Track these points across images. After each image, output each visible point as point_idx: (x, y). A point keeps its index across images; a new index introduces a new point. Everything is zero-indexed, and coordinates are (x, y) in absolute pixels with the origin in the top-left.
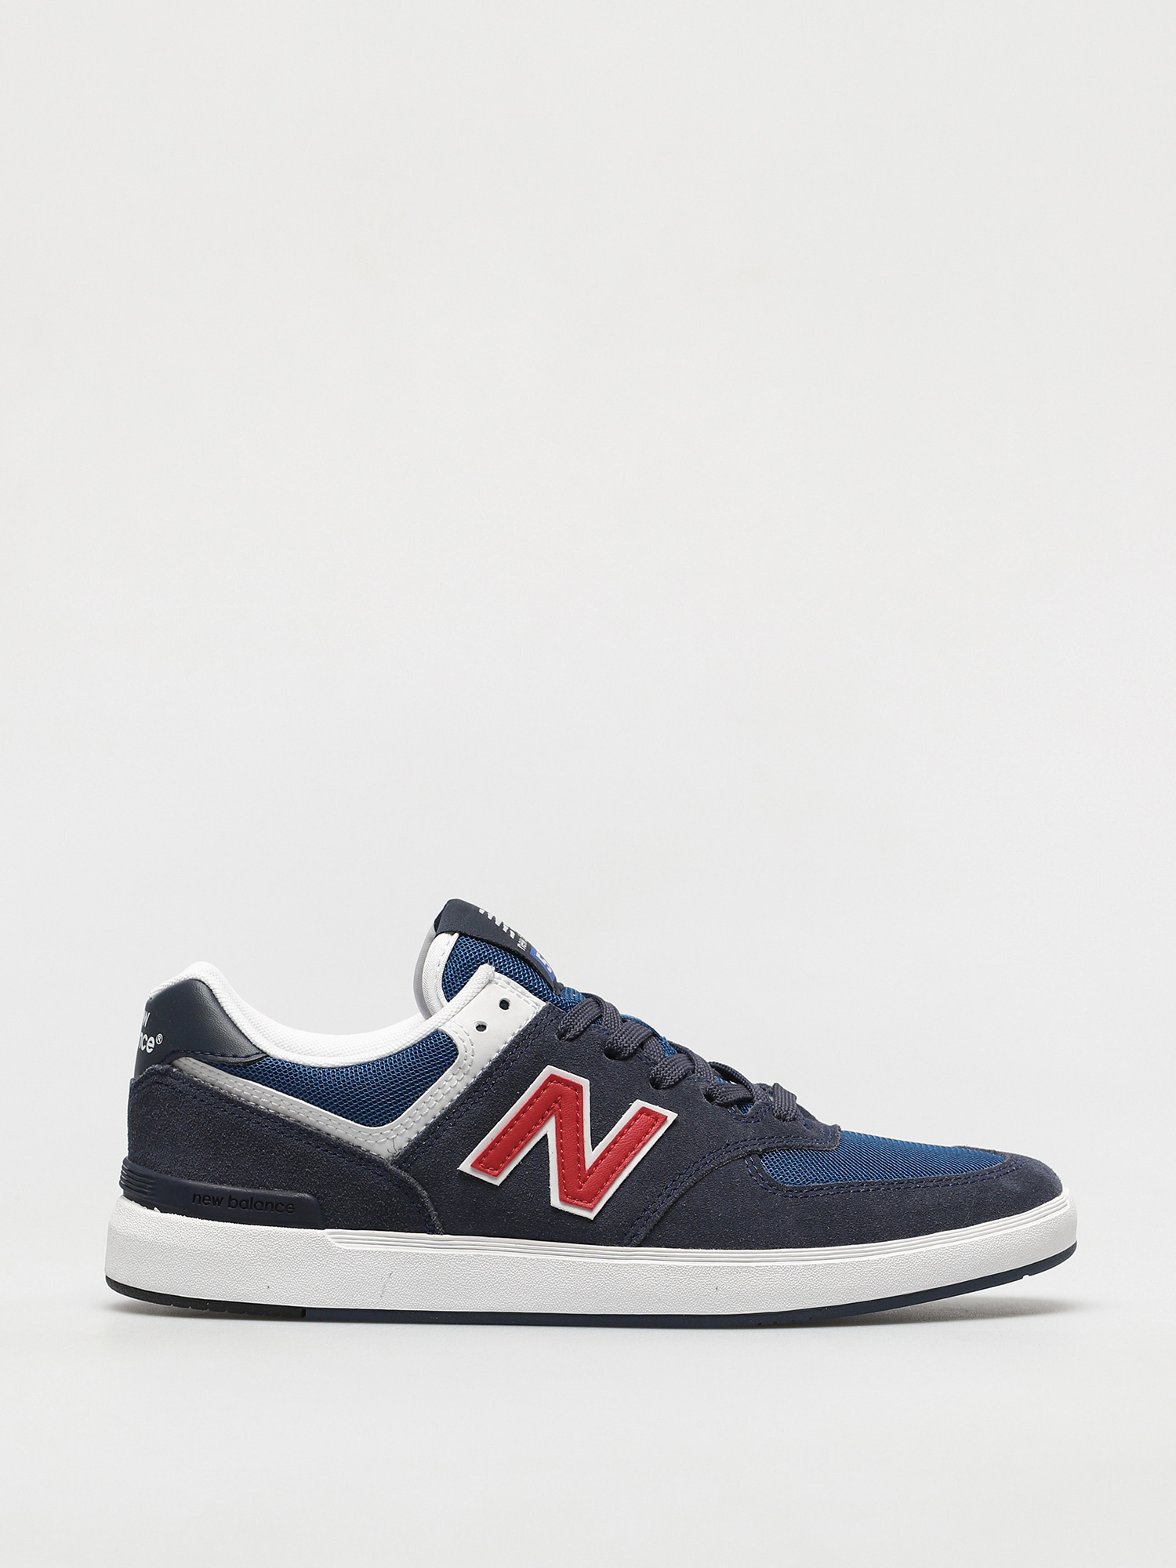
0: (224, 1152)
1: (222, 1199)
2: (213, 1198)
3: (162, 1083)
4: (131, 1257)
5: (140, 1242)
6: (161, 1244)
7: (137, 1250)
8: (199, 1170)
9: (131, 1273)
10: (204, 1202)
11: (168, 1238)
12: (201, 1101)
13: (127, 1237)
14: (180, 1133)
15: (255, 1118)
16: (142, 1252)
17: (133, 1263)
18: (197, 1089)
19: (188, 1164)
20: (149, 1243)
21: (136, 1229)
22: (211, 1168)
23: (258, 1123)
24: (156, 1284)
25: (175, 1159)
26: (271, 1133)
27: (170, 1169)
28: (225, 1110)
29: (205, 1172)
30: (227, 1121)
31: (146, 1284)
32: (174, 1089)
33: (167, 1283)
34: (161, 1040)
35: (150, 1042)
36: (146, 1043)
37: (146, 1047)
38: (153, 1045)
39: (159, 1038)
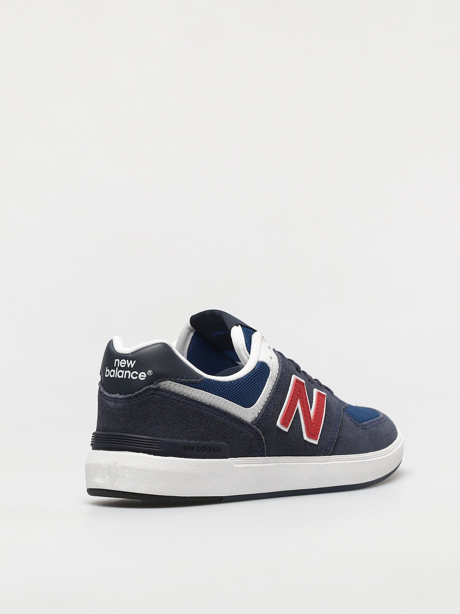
0: (192, 425)
1: (194, 447)
2: (191, 447)
3: (155, 394)
4: (150, 480)
5: (157, 472)
6: (169, 471)
7: (154, 476)
8: (180, 434)
9: (150, 488)
10: (187, 450)
11: (172, 468)
12: (178, 401)
13: (146, 470)
14: (168, 417)
15: (204, 408)
16: (157, 476)
17: (151, 483)
18: (175, 396)
19: (175, 432)
20: (162, 472)
21: (152, 466)
22: (186, 433)
23: (205, 410)
24: (166, 491)
25: (167, 430)
26: (211, 414)
27: (164, 436)
28: (190, 405)
29: (183, 435)
30: (193, 410)
31: (160, 492)
32: (163, 396)
33: (172, 490)
34: (151, 373)
35: (142, 375)
36: (138, 375)
37: (138, 377)
38: (145, 376)
39: (150, 372)
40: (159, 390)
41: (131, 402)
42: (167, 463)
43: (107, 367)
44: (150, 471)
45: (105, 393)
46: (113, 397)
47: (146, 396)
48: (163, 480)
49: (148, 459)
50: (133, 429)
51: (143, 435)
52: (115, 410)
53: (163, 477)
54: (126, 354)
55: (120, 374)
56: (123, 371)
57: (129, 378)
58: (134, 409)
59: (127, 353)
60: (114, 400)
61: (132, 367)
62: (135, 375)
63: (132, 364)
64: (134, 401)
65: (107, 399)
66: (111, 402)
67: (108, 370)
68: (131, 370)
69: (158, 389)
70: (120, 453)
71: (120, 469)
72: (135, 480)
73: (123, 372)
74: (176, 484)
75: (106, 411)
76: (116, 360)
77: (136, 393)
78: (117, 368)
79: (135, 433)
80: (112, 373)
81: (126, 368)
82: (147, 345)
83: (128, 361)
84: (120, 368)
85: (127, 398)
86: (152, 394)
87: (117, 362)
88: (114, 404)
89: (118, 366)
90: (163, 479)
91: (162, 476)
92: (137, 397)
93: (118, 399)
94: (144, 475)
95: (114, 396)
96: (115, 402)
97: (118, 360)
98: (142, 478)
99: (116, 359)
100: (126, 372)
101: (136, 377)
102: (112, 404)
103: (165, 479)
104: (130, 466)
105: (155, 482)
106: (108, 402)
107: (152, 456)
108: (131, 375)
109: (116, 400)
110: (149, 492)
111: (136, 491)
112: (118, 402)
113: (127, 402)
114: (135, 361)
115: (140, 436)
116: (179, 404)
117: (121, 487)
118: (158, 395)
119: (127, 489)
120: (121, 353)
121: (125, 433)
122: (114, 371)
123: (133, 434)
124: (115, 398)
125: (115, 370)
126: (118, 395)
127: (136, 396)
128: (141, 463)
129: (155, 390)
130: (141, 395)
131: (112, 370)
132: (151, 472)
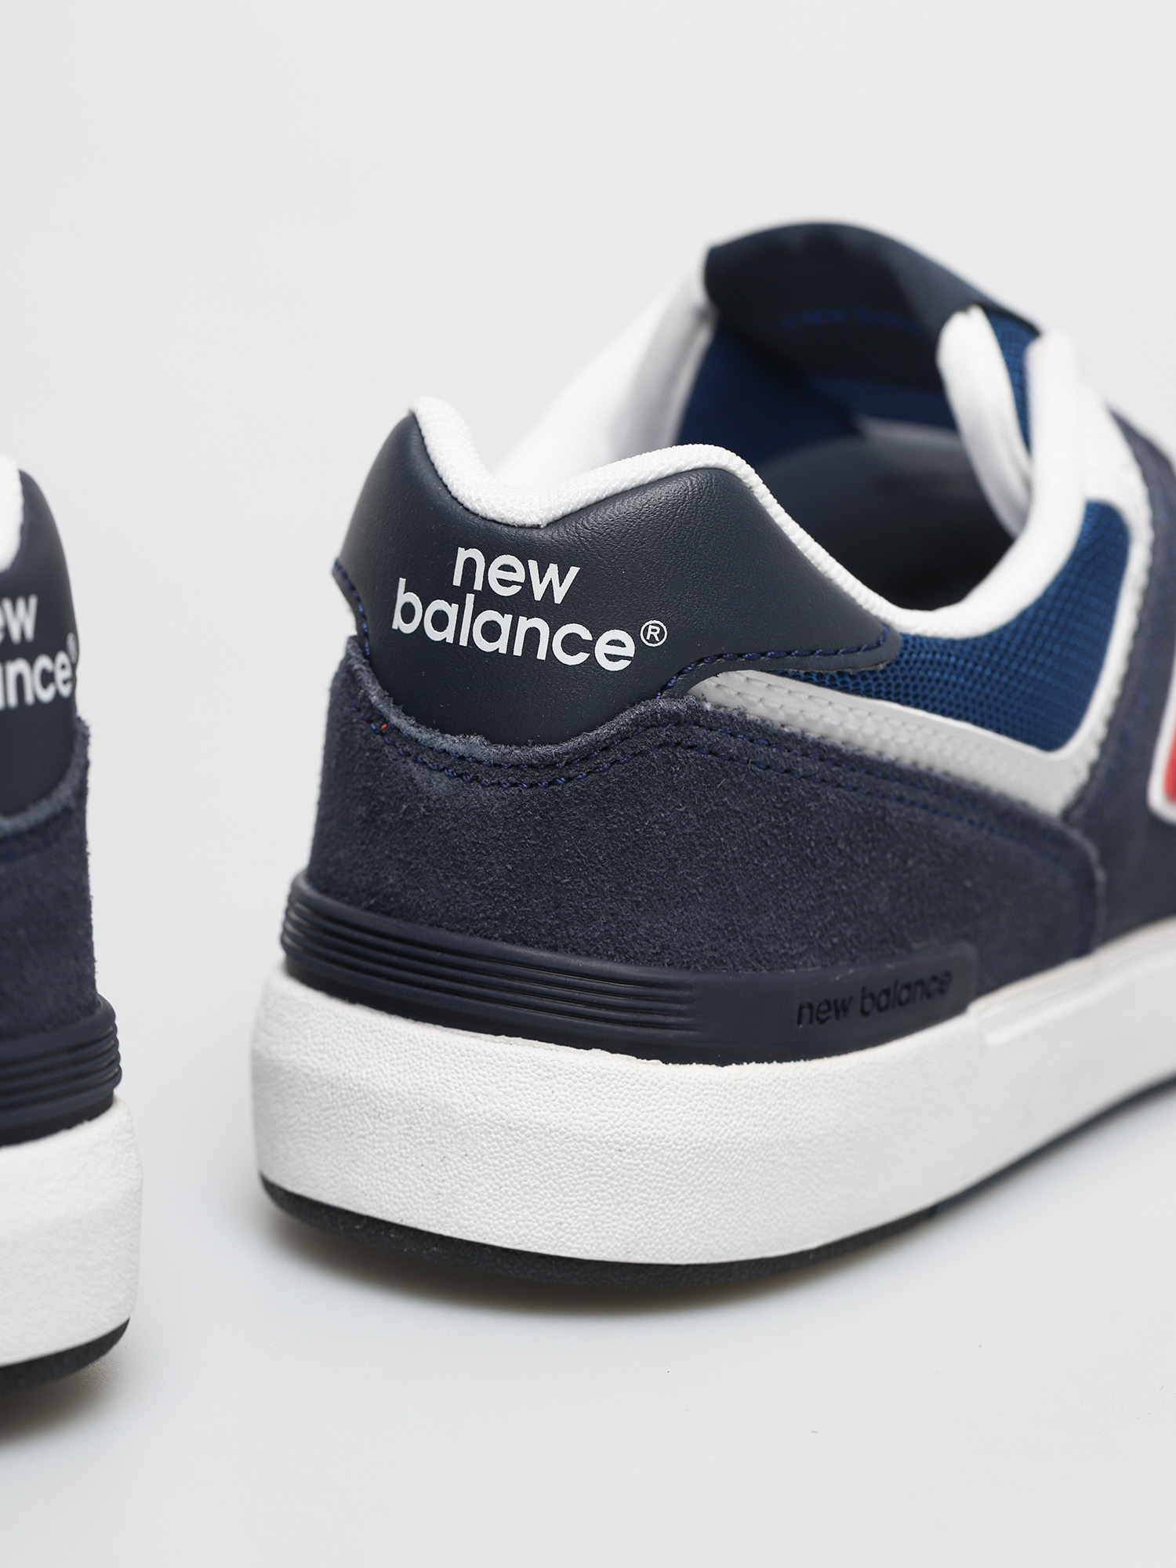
0: (840, 884)
1: (850, 1000)
2: (835, 1002)
4: (644, 1191)
5: (680, 1151)
6: (739, 1143)
7: (669, 1173)
8: (790, 941)
9: (642, 1231)
10: (818, 1019)
11: (755, 1126)
12: (787, 771)
13: (628, 1145)
14: (735, 861)
15: (896, 788)
16: (682, 1174)
17: (650, 1207)
18: (769, 745)
19: (765, 933)
20: (707, 1150)
21: (656, 1121)
22: (815, 932)
23: (900, 799)
24: (717, 1242)
25: (727, 926)
26: (921, 816)
27: (716, 955)
28: (839, 786)
29: (803, 944)
30: (848, 811)
31: (689, 1248)
32: (715, 754)
33: (745, 1233)
34: (661, 636)
35: (611, 643)
36: (589, 647)
37: (592, 657)
38: (630, 650)
39: (653, 628)
40: (696, 723)
41: (550, 784)
42: (729, 1101)
43: (402, 581)
44: (646, 1149)
45: (394, 720)
46: (444, 751)
47: (634, 755)
48: (709, 1190)
49: (637, 1086)
50: (558, 926)
51: (611, 958)
52: (456, 820)
53: (711, 1173)
54: (523, 527)
55: (491, 631)
56: (509, 617)
57: (542, 655)
58: (565, 824)
59: (531, 519)
60: (451, 765)
61: (558, 599)
62: (572, 644)
63: (555, 582)
64: (569, 779)
65: (409, 755)
66: (437, 775)
67: (414, 599)
68: (555, 615)
69: (697, 717)
70: (482, 1043)
71: (487, 1133)
72: (565, 1195)
73: (505, 622)
74: (767, 1198)
75: (404, 813)
76: (463, 554)
77: (581, 740)
78: (470, 598)
79: (566, 947)
80: (440, 620)
81: (522, 604)
82: (633, 480)
83: (533, 565)
84: (487, 600)
85: (532, 766)
86: (665, 744)
87: (470, 564)
88: (455, 787)
89: (478, 585)
90: (710, 1182)
91: (707, 1168)
92: (585, 759)
93: (479, 762)
94: (614, 1170)
95: (452, 743)
96: (460, 776)
97: (476, 554)
98: (605, 1183)
99: (461, 550)
100: (524, 624)
101: (582, 657)
102: (440, 784)
103: (718, 1183)
104: (543, 1121)
105: (671, 1200)
106: (419, 774)
107: (655, 1067)
108: (552, 643)
109: (462, 767)
110: (635, 1254)
111: (570, 1248)
112: (476, 779)
113: (531, 786)
114: (574, 571)
115: (595, 965)
116: (788, 788)
117: (489, 1224)
118: (691, 747)
119: (525, 1235)
120: (492, 515)
121: (514, 943)
122: (452, 611)
123: (554, 948)
124: (462, 758)
125: (455, 607)
126: (475, 745)
127: (584, 756)
128: (602, 1107)
129: (677, 724)
130: (606, 749)
131: (439, 605)
132: (654, 1152)
